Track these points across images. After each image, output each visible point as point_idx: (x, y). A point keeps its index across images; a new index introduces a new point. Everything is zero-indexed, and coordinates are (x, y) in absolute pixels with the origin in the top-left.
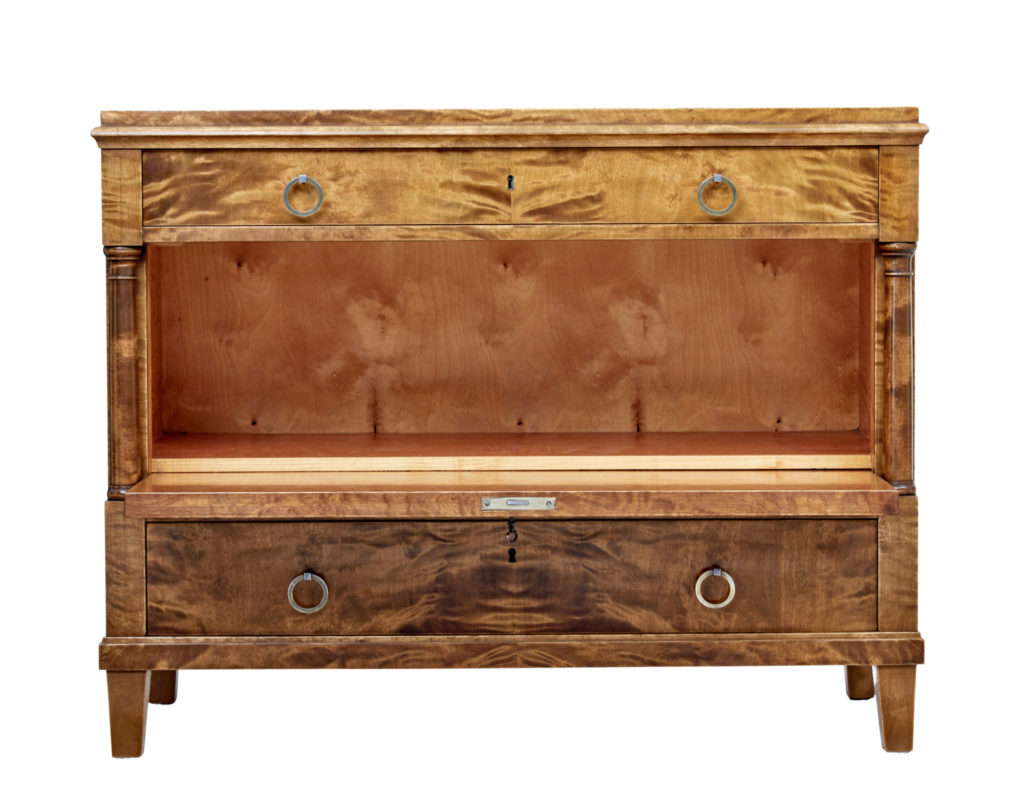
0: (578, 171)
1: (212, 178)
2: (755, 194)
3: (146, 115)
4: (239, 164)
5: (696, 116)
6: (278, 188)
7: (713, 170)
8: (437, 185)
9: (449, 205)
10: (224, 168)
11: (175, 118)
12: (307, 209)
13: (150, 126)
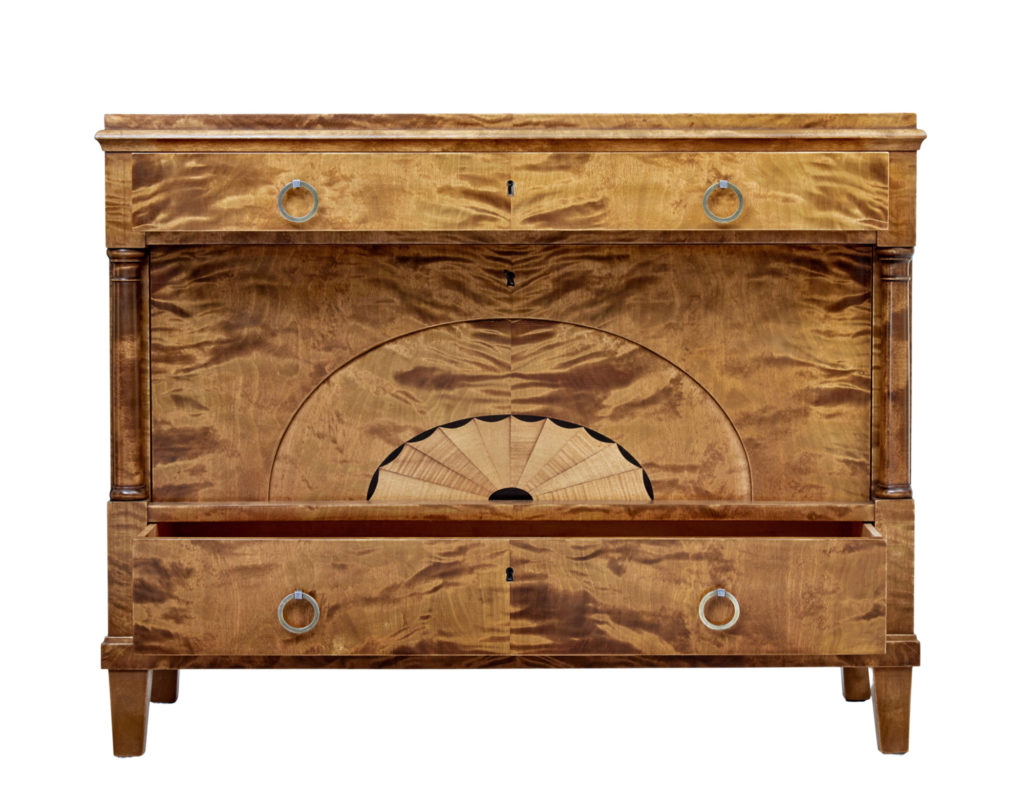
0: (580, 177)
1: (203, 183)
2: (762, 201)
3: (149, 118)
4: (231, 168)
5: (694, 121)
6: (271, 193)
7: (719, 176)
8: (434, 190)
9: (447, 211)
10: (215, 172)
11: (178, 122)
12: (301, 215)
13: (154, 129)
